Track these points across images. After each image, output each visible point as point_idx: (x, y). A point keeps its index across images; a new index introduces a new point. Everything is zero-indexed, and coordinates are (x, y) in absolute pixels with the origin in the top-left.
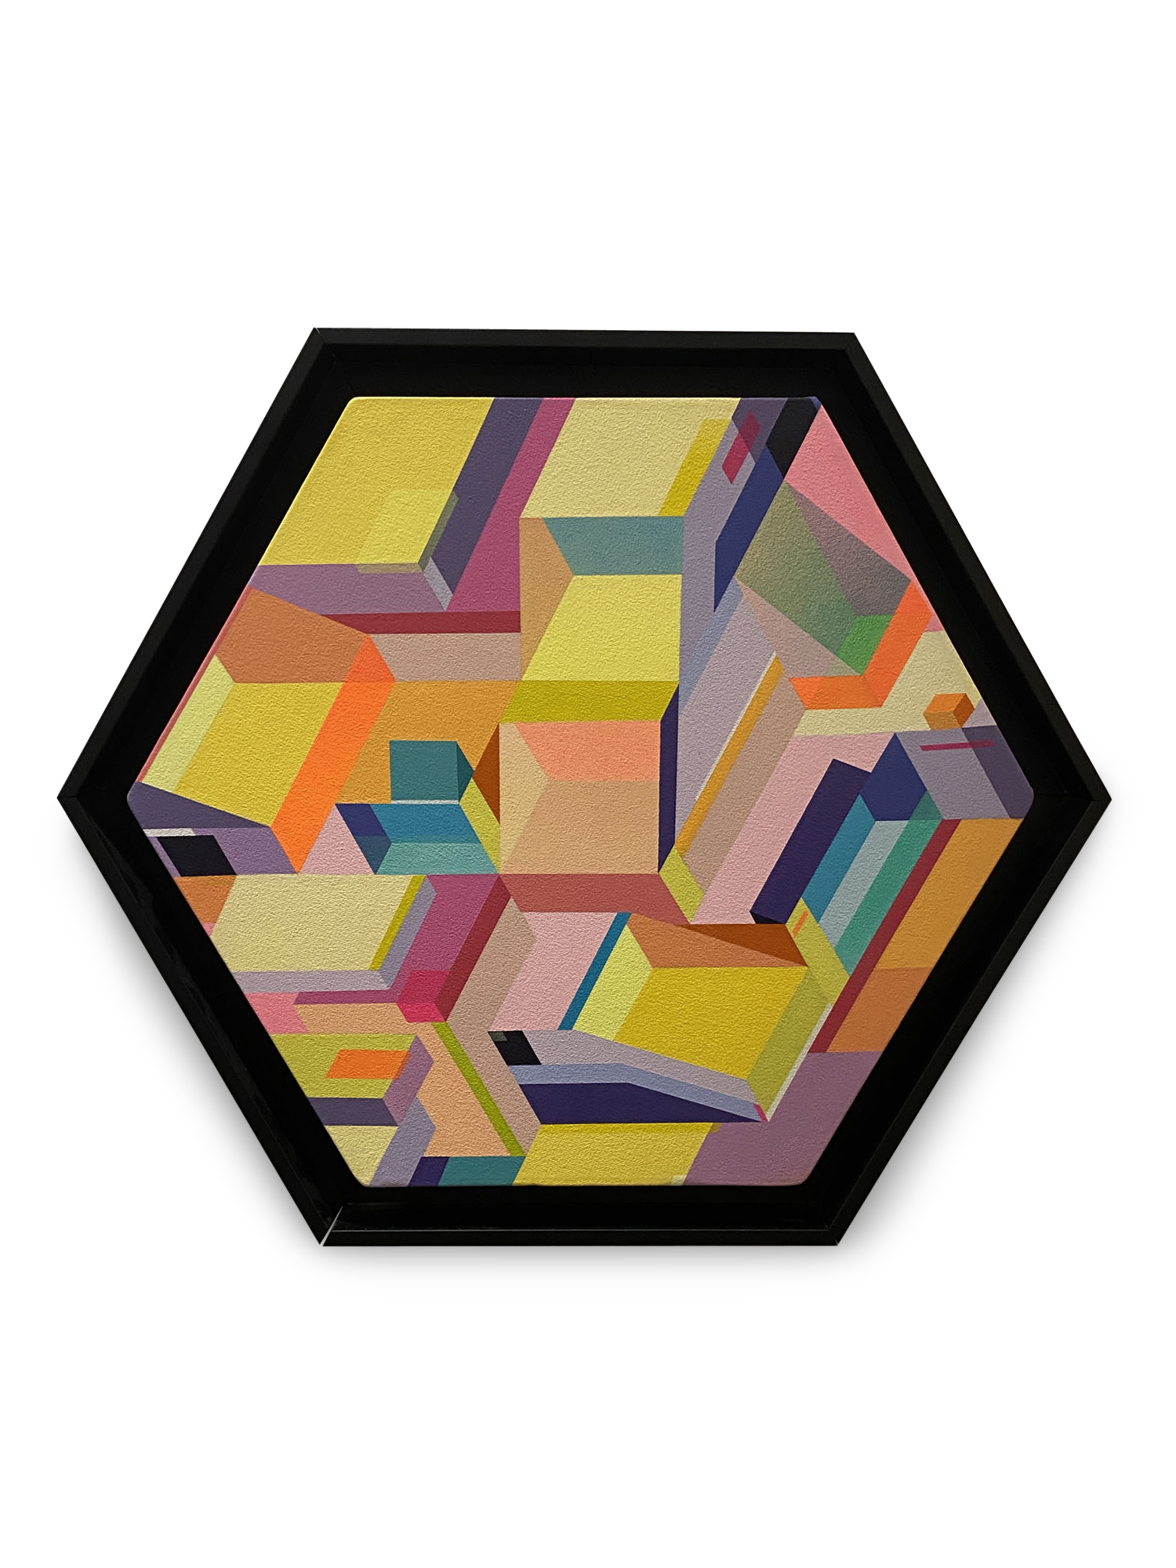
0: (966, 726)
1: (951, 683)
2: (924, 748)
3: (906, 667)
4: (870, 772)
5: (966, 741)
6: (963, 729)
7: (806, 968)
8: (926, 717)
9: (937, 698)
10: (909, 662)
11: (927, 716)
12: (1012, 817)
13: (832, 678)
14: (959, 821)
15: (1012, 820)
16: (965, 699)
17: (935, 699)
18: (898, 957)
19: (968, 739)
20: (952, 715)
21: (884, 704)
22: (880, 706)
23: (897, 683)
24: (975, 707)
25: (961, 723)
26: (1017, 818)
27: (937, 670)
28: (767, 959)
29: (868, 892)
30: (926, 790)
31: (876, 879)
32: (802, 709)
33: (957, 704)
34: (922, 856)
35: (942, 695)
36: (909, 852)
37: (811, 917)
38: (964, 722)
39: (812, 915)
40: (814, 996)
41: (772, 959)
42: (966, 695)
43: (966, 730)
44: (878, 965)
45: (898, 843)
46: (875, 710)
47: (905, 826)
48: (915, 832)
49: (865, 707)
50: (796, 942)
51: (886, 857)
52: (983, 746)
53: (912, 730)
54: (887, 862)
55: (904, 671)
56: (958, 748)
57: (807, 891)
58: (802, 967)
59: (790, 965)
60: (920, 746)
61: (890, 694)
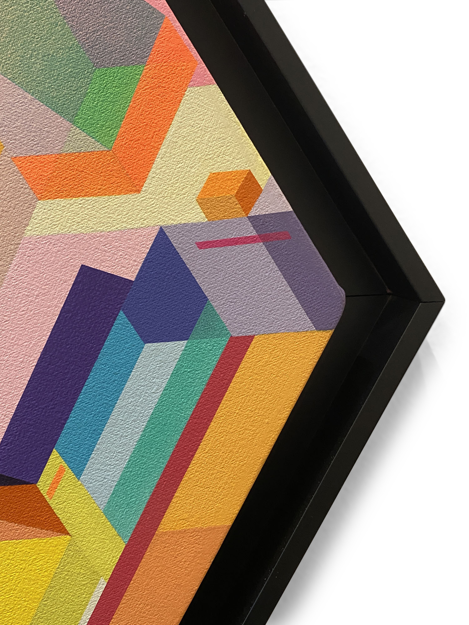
0: (252, 214)
1: (230, 155)
2: (202, 245)
3: (169, 136)
4: (131, 276)
5: (254, 233)
6: (249, 218)
7: (68, 537)
8: (200, 204)
9: (214, 178)
10: (172, 129)
11: (202, 201)
12: (318, 329)
13: (71, 154)
14: (252, 338)
15: (320, 333)
16: (250, 178)
17: (210, 179)
18: (186, 516)
19: (257, 231)
20: (234, 199)
21: (144, 189)
22: (139, 191)
23: (158, 160)
24: (263, 188)
25: (247, 209)
26: (324, 330)
27: (211, 140)
28: (17, 530)
29: (142, 436)
30: (207, 300)
31: (151, 418)
32: (32, 199)
33: (239, 185)
34: (208, 384)
35: (219, 174)
36: (190, 380)
37: (69, 473)
38: (250, 208)
39: (70, 471)
40: (82, 571)
41: (23, 528)
42: (250, 173)
43: (253, 219)
44: (161, 527)
45: (177, 370)
46: (131, 197)
47: (183, 348)
48: (197, 355)
49: (119, 194)
50: (52, 506)
51: (162, 389)
52: (277, 239)
53: (183, 222)
54: (163, 395)
55: (166, 142)
56: (245, 243)
57: (61, 440)
58: (63, 537)
59: (46, 535)
60: (196, 243)
61: (150, 174)
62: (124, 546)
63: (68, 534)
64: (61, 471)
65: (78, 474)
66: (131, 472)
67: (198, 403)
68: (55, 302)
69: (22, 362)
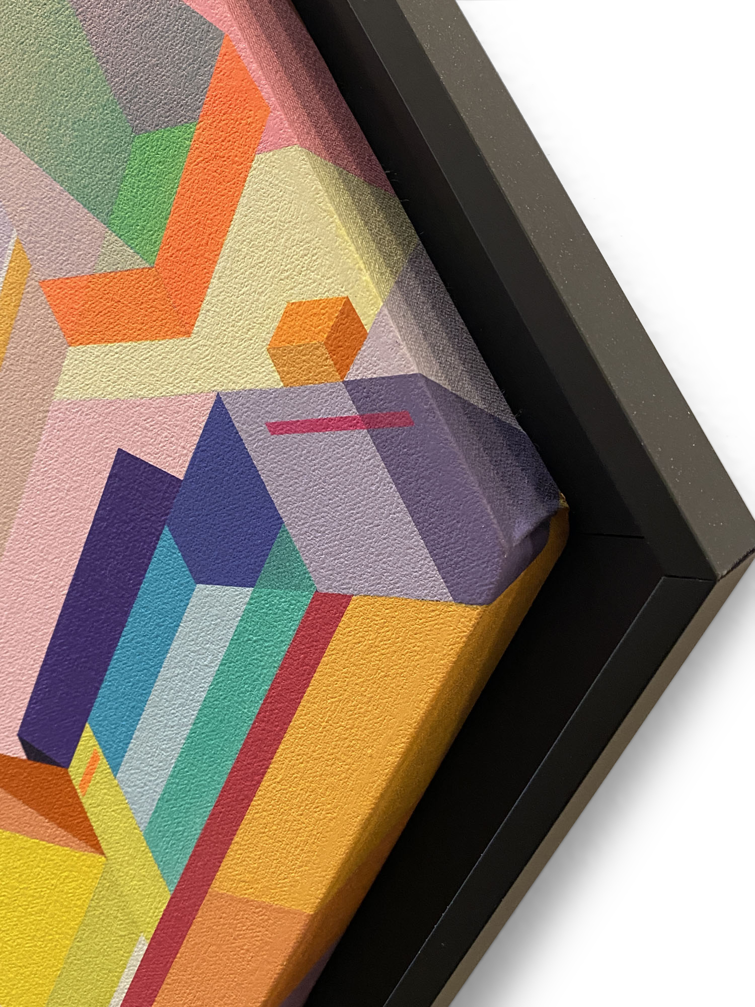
0: (350, 377)
1: (317, 271)
2: (276, 428)
3: (229, 242)
4: (179, 473)
5: (354, 412)
6: (347, 384)
7: (103, 859)
8: (272, 356)
9: (294, 311)
10: (234, 228)
11: (275, 353)
12: (458, 600)
13: (105, 275)
14: (348, 598)
15: (460, 609)
16: (347, 311)
17: (287, 314)
18: (248, 877)
19: (358, 408)
20: (323, 350)
21: (196, 329)
22: (188, 334)
23: (214, 281)
24: (368, 329)
25: (343, 367)
26: (469, 603)
27: (288, 244)
28: (48, 828)
29: (193, 732)
30: (282, 522)
31: (204, 707)
32: (62, 344)
33: (331, 323)
34: (281, 668)
35: (300, 304)
36: (256, 656)
37: (103, 764)
38: (348, 367)
39: (105, 761)
40: (119, 915)
41: (54, 829)
42: (347, 302)
43: (354, 387)
44: (216, 884)
45: (238, 634)
46: (180, 342)
47: (247, 599)
48: (267, 614)
49: (164, 338)
50: (86, 806)
51: (218, 662)
52: (391, 424)
53: (248, 387)
54: (219, 673)
55: (225, 251)
56: (339, 428)
57: (94, 713)
58: (97, 856)
59: (79, 848)
60: (266, 424)
61: (204, 305)
62: (169, 897)
63: (102, 853)
64: (95, 759)
65: (115, 769)
66: (178, 784)
67: (267, 698)
68: (88, 503)
69: (52, 586)
